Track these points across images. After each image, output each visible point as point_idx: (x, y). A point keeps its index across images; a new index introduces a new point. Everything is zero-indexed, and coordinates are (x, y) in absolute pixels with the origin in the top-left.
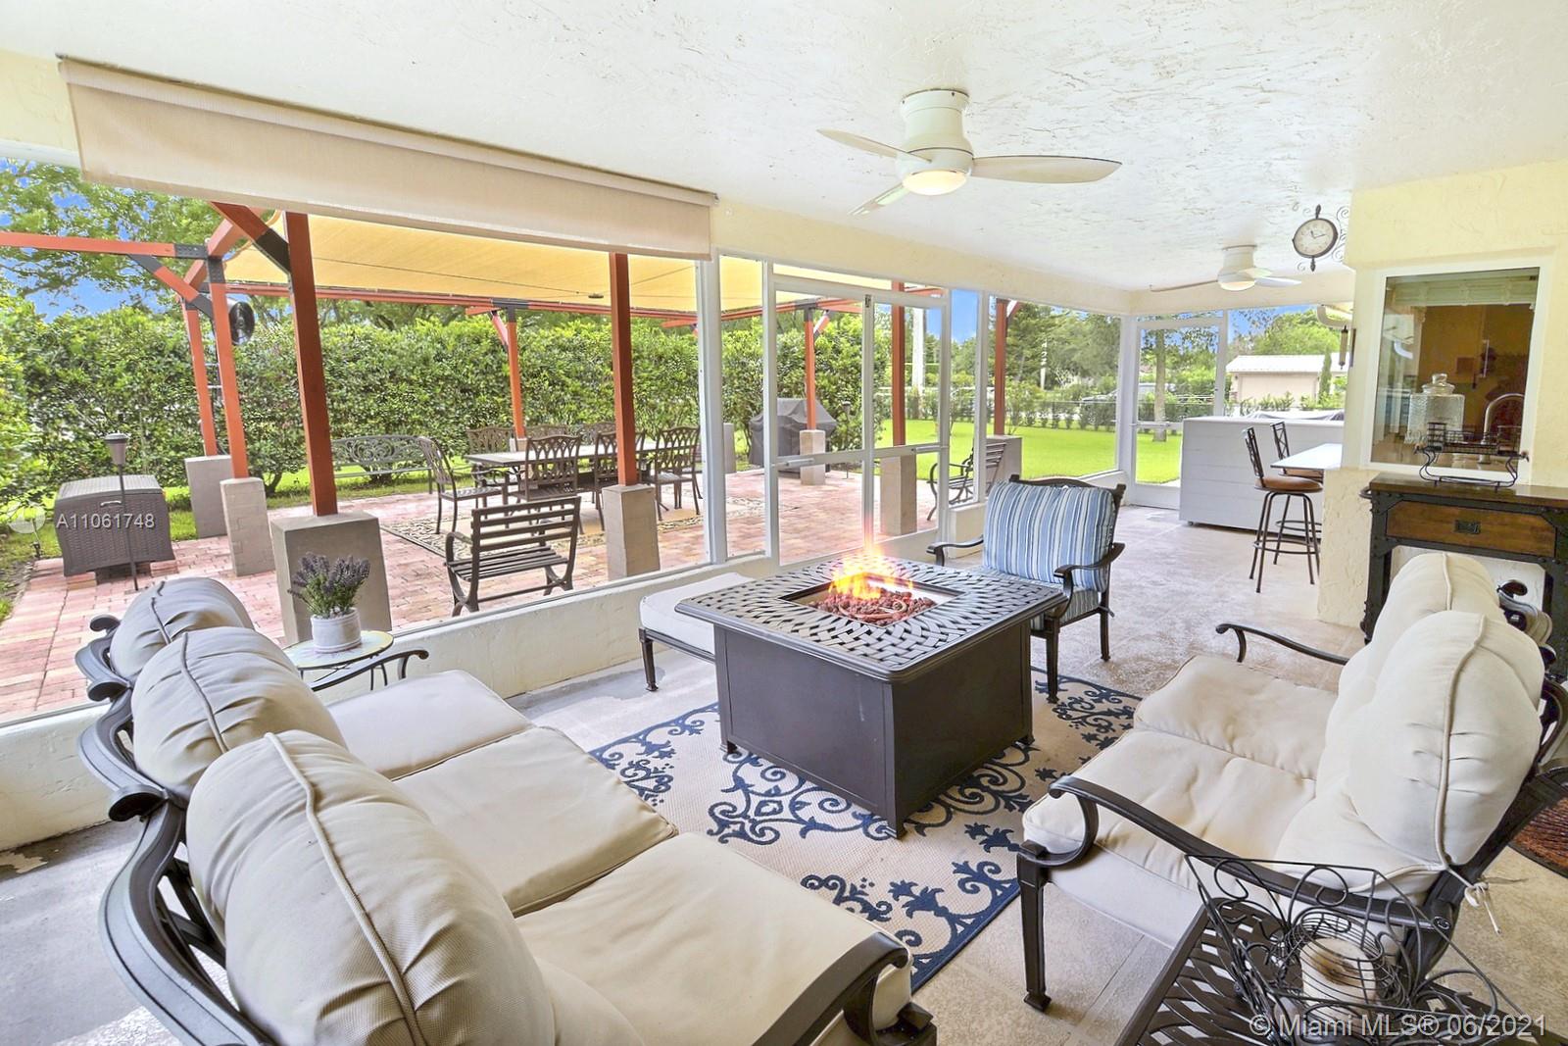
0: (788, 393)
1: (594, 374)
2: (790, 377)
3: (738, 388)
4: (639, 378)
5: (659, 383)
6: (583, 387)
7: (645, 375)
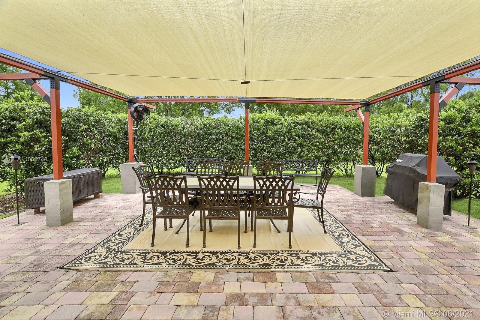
0: (422, 150)
1: (311, 135)
2: (424, 140)
3: (389, 145)
4: (334, 138)
5: (345, 141)
6: (305, 141)
7: (337, 136)
